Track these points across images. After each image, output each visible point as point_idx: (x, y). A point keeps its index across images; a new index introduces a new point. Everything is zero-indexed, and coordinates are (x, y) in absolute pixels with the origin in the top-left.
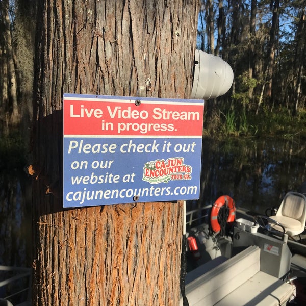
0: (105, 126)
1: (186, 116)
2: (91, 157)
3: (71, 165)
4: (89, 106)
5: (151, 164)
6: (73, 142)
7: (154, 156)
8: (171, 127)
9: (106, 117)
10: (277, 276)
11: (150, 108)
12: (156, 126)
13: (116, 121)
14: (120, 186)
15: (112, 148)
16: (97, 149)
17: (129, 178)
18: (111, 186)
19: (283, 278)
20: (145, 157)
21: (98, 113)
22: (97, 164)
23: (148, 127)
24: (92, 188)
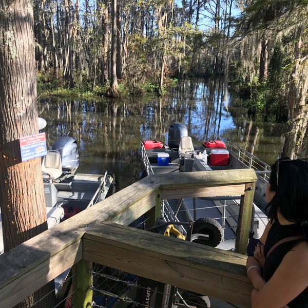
0: (27, 143)
1: (42, 137)
2: (26, 150)
3: (22, 152)
4: (24, 139)
5: (37, 149)
6: (22, 148)
7: (37, 147)
8: (39, 140)
9: (27, 141)
10: (51, 207)
11: (35, 137)
12: (37, 141)
13: (29, 141)
14: (32, 155)
15: (29, 147)
16: (26, 148)
17: (33, 153)
18: (30, 155)
19: (55, 206)
20: (36, 148)
21: (26, 140)
22: (27, 151)
23: (35, 141)
24: (27, 156)
